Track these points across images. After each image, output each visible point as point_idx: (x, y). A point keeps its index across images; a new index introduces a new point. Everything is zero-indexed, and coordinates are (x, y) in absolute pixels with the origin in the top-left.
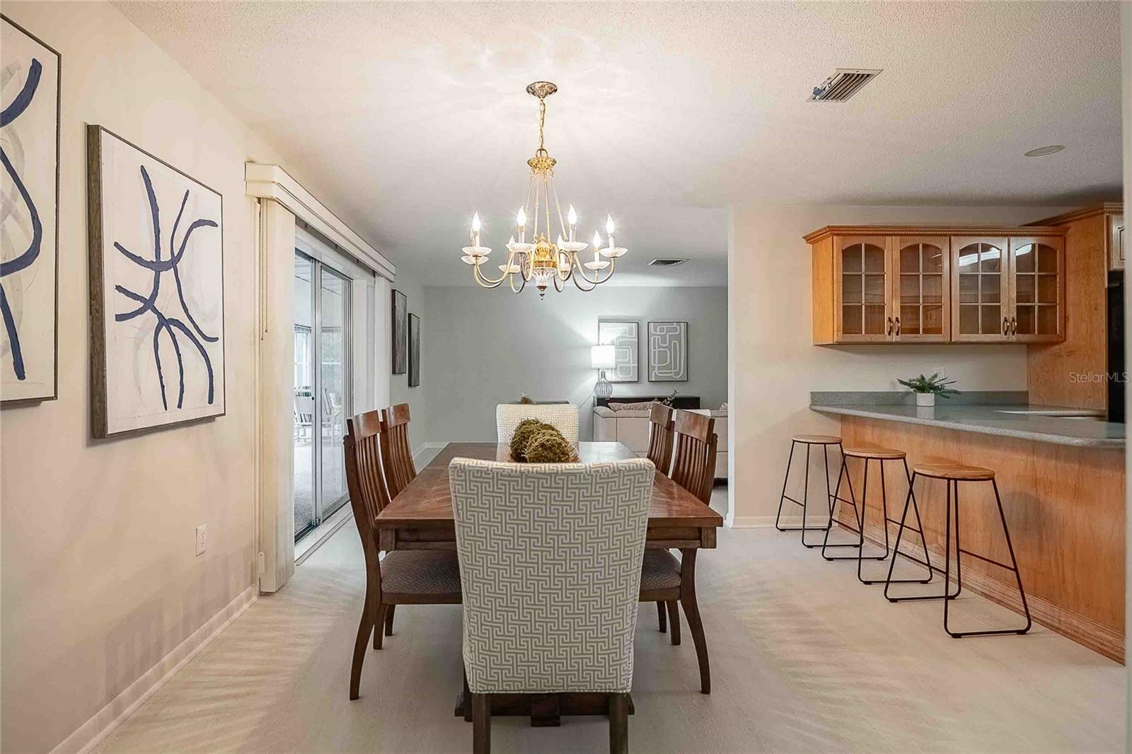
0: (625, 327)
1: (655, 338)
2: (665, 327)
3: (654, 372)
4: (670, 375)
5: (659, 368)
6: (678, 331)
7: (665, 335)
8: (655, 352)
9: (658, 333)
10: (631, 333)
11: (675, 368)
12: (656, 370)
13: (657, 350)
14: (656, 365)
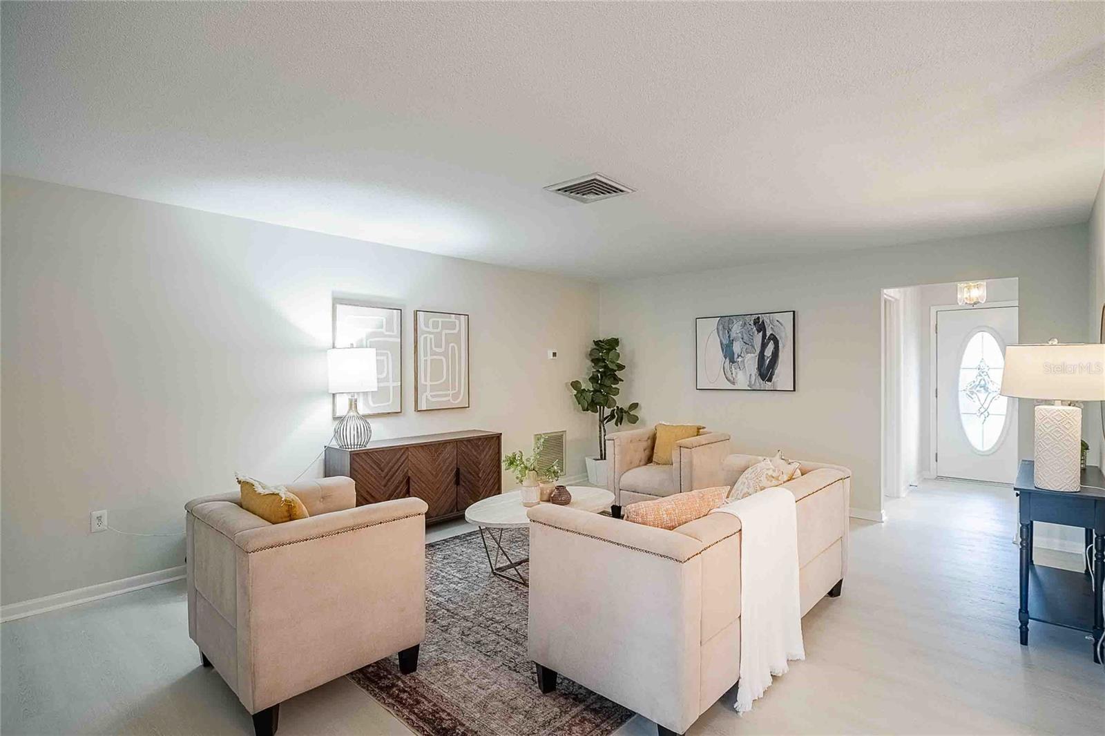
0: (380, 315)
1: (426, 338)
2: (440, 320)
3: (425, 394)
4: (446, 399)
5: (433, 388)
6: (457, 329)
7: (440, 333)
8: (426, 361)
9: (431, 329)
10: (389, 328)
11: (453, 388)
12: (428, 393)
13: (429, 358)
14: (428, 383)
